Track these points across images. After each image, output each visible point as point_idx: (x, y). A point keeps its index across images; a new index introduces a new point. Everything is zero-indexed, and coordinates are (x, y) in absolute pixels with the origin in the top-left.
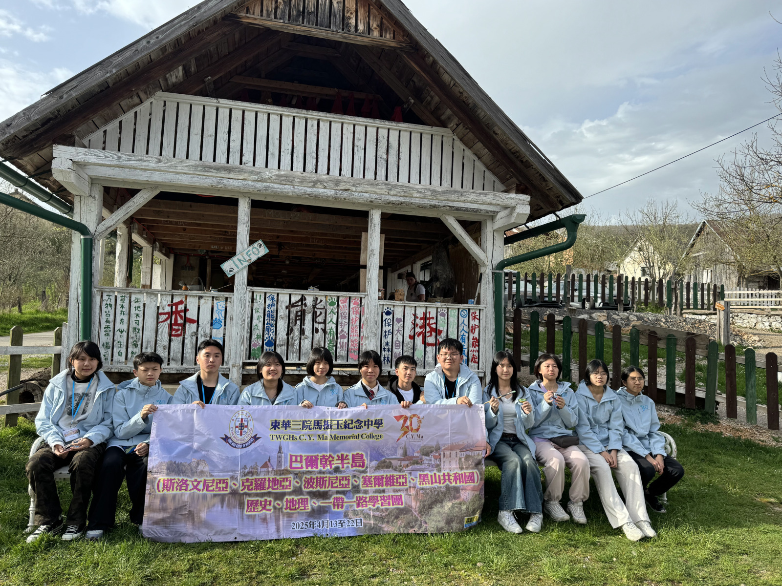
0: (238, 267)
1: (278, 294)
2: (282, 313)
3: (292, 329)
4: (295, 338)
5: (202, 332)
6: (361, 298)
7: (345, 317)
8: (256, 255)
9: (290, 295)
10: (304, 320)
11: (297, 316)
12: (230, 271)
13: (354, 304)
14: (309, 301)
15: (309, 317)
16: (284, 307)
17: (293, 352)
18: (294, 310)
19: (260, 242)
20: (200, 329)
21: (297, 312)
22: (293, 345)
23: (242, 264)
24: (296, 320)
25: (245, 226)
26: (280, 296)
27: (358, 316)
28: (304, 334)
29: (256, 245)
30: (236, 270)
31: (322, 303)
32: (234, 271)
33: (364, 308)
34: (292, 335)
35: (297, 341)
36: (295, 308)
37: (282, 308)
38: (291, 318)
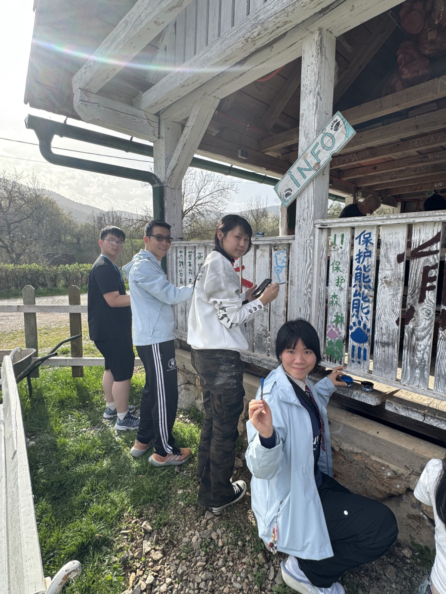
0: (298, 185)
1: (378, 229)
2: (389, 273)
3: (412, 310)
4: (421, 334)
8: (329, 148)
9: (410, 227)
11: (426, 278)
12: (288, 195)
16: (393, 258)
18: (418, 265)
19: (337, 116)
21: (426, 270)
22: (413, 349)
23: (304, 177)
24: (423, 290)
25: (312, 96)
26: (384, 231)
28: (445, 325)
29: (329, 127)
30: (295, 190)
32: (293, 193)
34: (411, 325)
35: (425, 340)
36: (423, 259)
37: (389, 261)
38: (410, 282)
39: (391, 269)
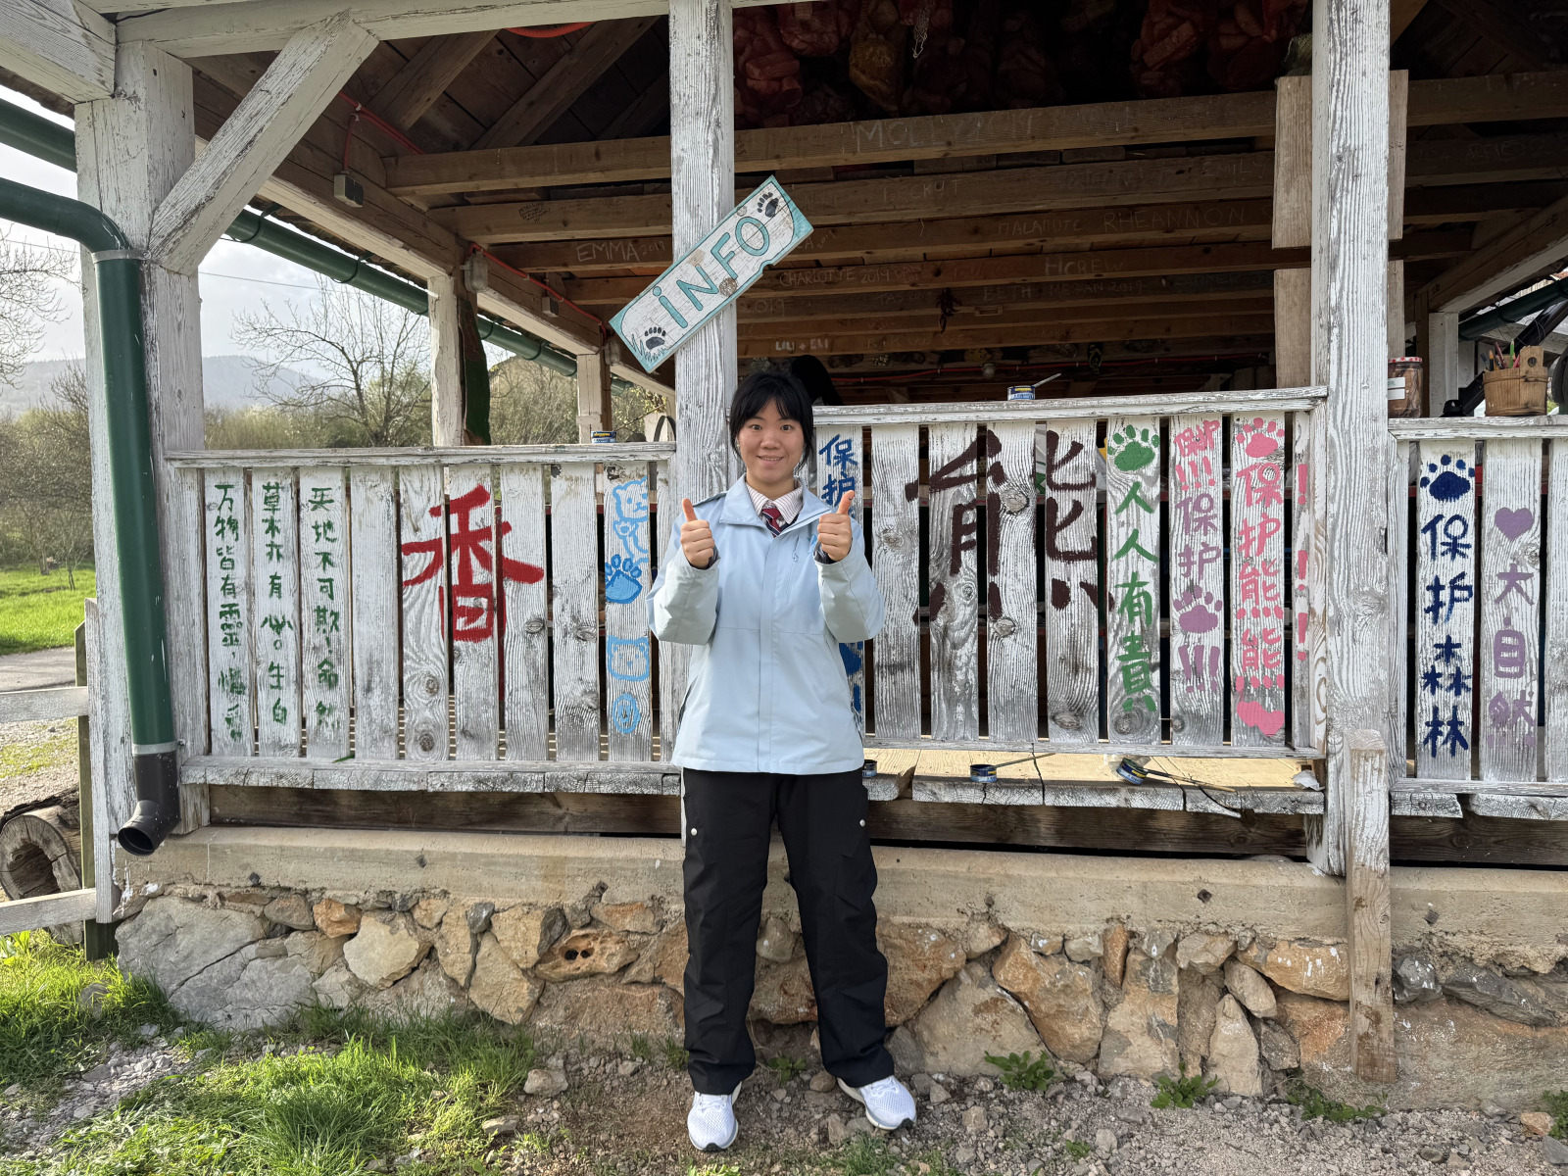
0: (683, 323)
1: (867, 432)
2: (891, 521)
3: (941, 590)
4: (957, 634)
5: (567, 619)
6: (1290, 416)
7: (1205, 522)
8: (756, 252)
9: (924, 433)
10: (996, 545)
11: (959, 528)
12: (652, 343)
13: (1251, 451)
14: (1016, 452)
15: (1016, 534)
16: (898, 491)
17: (952, 701)
18: (943, 504)
19: (771, 187)
20: (557, 602)
21: (959, 511)
22: (949, 667)
23: (698, 306)
24: (957, 549)
25: (701, 123)
26: (877, 439)
27: (1277, 511)
28: (997, 612)
29: (751, 205)
30: (674, 334)
31: (1080, 459)
32: (669, 341)
33: (1305, 470)
34: (940, 621)
35: (968, 645)
36: (951, 492)
37: (889, 498)
38: (933, 538)
39: (895, 514)
